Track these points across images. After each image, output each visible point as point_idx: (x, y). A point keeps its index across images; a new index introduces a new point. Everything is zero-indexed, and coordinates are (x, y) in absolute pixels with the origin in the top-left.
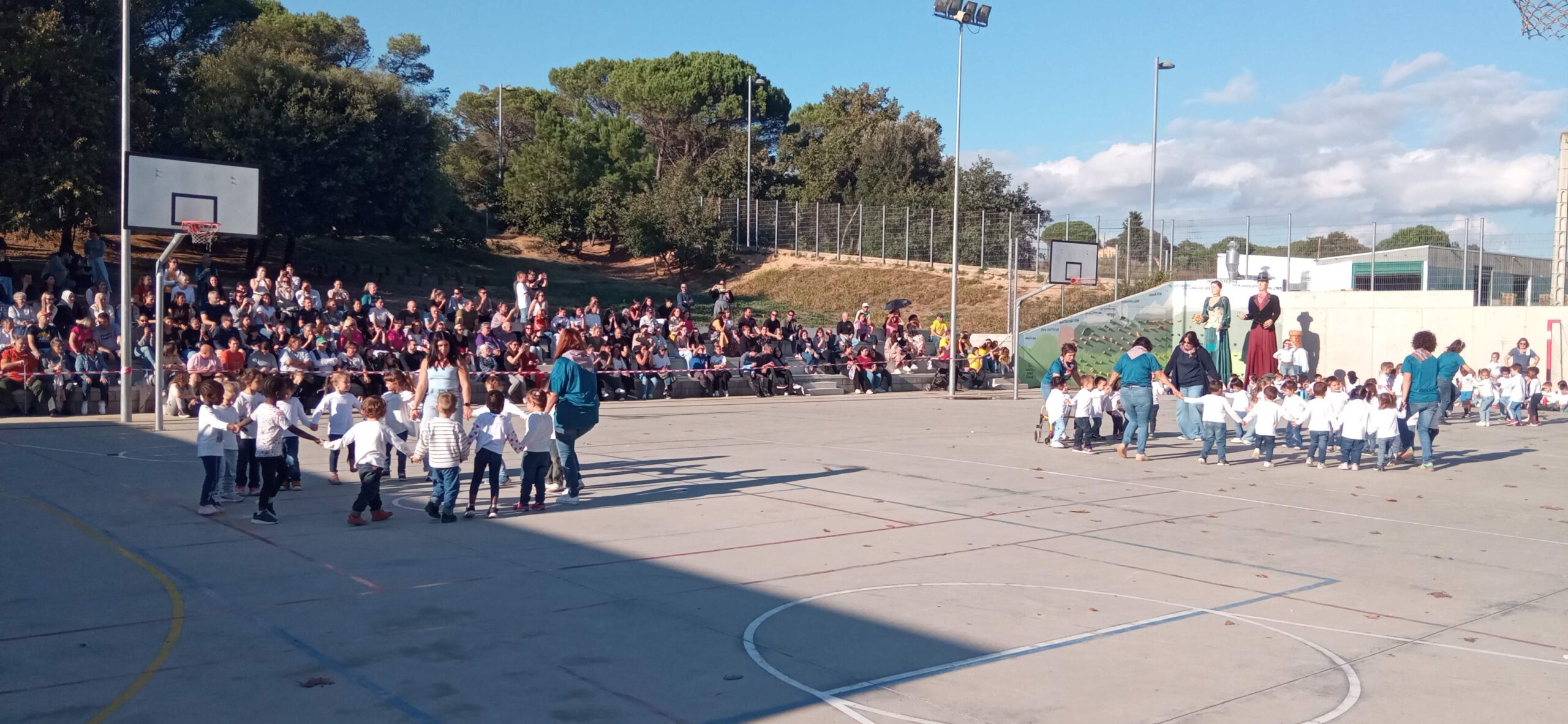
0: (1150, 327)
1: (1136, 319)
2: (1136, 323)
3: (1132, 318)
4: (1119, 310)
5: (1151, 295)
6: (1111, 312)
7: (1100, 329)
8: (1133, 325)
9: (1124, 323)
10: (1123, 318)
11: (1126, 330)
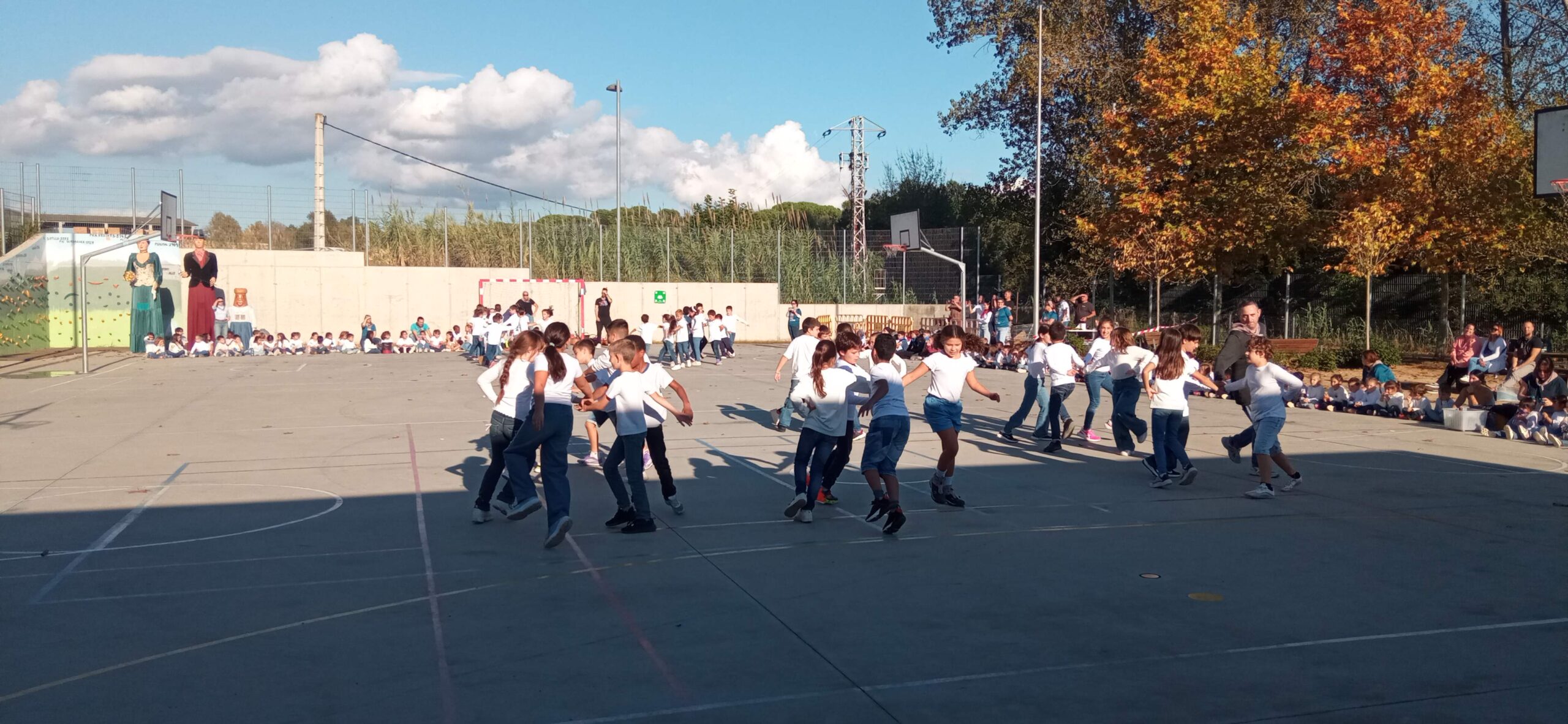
0: (35, 285)
1: (26, 276)
2: (27, 282)
3: (22, 275)
4: (14, 264)
5: (34, 248)
6: (9, 267)
7: (4, 288)
8: (25, 283)
9: (18, 280)
10: (18, 275)
11: (20, 289)
